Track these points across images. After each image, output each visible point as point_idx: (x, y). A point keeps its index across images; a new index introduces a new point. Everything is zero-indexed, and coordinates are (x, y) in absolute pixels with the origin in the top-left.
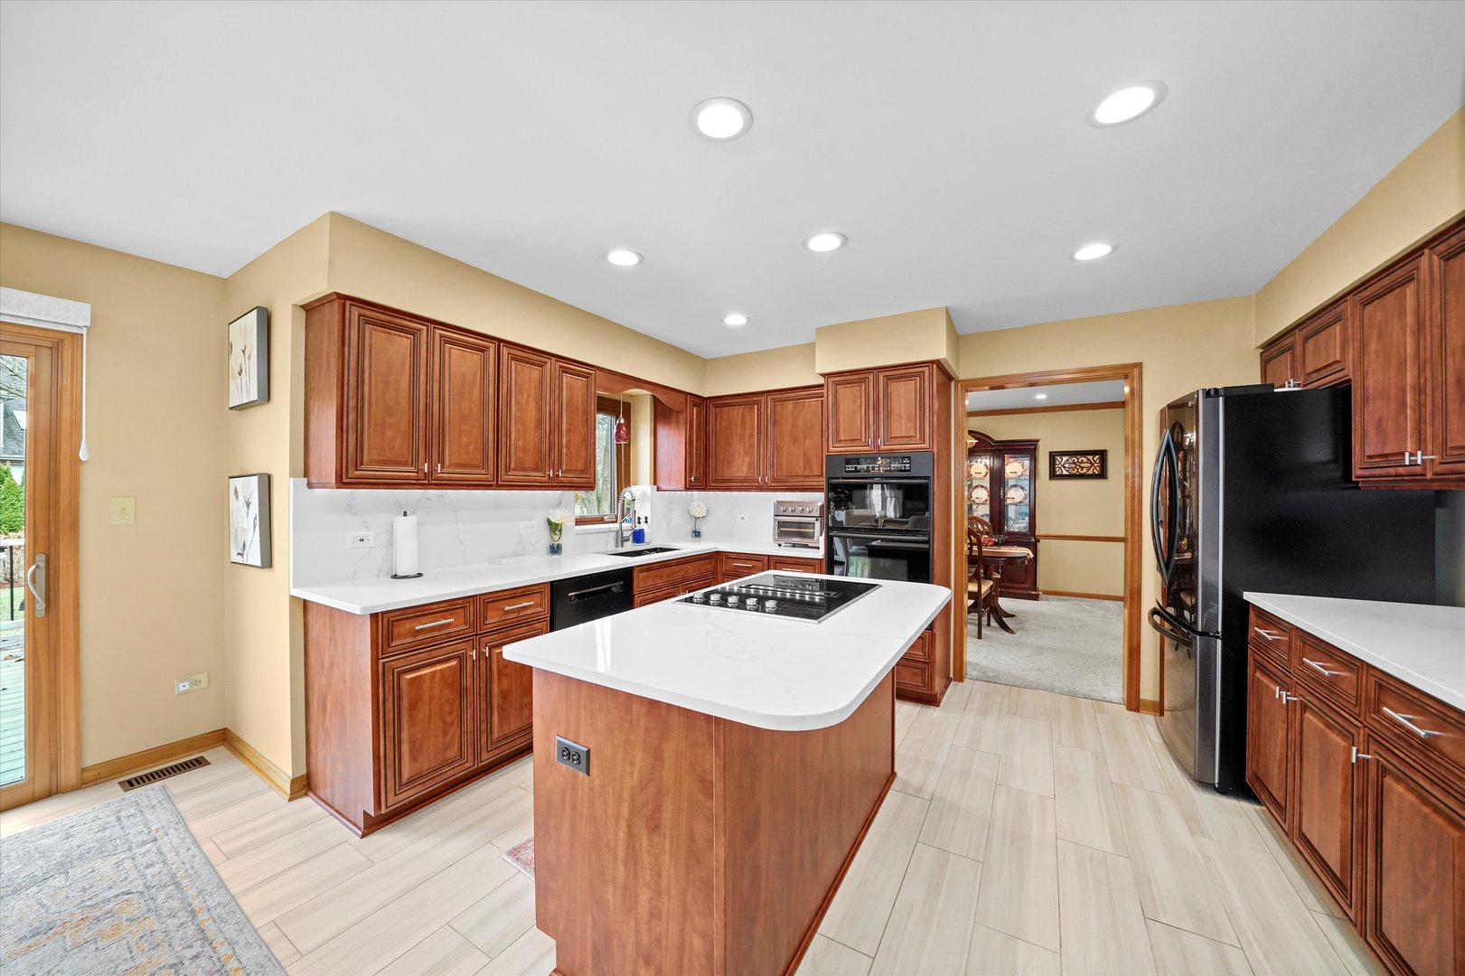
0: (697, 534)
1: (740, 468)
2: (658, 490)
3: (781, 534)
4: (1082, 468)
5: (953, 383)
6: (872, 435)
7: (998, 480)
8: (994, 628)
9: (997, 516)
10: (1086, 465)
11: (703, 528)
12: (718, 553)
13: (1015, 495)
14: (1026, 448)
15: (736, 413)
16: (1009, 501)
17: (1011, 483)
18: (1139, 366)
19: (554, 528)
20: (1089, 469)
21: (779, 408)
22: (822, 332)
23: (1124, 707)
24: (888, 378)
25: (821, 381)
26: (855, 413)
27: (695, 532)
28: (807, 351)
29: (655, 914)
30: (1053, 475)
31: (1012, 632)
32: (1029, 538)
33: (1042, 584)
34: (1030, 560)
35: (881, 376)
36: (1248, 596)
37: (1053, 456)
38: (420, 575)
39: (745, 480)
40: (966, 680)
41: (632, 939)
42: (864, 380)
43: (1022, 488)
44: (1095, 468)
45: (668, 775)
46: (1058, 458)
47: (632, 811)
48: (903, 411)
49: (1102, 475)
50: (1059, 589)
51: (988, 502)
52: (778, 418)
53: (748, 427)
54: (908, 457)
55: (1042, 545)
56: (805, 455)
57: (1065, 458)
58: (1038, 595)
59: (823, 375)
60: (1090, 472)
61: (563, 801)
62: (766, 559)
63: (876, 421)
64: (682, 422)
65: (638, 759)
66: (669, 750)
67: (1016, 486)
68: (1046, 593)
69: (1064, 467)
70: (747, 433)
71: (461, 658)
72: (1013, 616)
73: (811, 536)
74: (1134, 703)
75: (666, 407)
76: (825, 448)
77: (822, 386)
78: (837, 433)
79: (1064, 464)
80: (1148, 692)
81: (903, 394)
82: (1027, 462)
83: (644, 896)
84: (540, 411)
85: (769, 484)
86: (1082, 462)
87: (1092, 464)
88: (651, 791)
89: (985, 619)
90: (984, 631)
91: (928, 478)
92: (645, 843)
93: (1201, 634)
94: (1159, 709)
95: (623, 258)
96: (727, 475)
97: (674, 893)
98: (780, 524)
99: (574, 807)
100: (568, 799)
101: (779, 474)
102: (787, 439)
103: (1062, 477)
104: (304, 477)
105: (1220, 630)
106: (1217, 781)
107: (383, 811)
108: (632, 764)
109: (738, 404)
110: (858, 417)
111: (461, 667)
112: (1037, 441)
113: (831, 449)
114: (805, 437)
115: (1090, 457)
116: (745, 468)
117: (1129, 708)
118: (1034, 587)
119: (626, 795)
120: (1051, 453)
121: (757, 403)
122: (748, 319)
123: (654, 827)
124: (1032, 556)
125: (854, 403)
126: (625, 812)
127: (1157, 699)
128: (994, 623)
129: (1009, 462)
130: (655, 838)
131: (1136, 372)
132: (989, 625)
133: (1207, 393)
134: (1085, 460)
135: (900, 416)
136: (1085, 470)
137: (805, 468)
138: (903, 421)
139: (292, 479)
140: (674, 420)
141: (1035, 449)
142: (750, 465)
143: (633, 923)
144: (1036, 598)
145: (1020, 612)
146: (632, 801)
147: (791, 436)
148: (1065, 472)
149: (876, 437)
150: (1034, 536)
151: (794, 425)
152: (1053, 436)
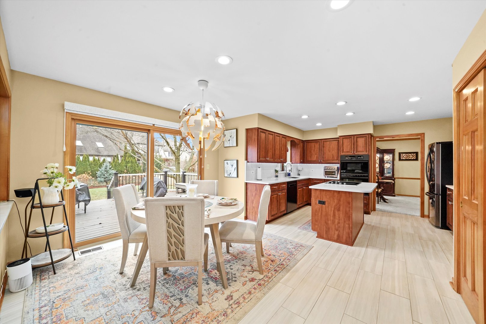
0: (299, 175)
1: (314, 158)
2: (292, 163)
3: (326, 174)
4: (410, 157)
5: (372, 137)
6: (353, 150)
7: (382, 161)
8: (382, 202)
9: (381, 172)
10: (411, 156)
11: (300, 173)
12: (310, 179)
13: (387, 166)
14: (391, 152)
15: (313, 144)
16: (385, 167)
17: (385, 162)
18: (424, 134)
19: (276, 171)
20: (412, 158)
21: (325, 143)
22: (339, 126)
23: (420, 217)
24: (357, 137)
25: (339, 137)
26: (348, 145)
27: (298, 174)
28: (335, 129)
29: (339, 223)
30: (400, 160)
31: (388, 203)
32: (392, 178)
33: (397, 191)
34: (393, 183)
35: (355, 137)
36: (447, 186)
37: (400, 154)
38: (262, 180)
39: (315, 161)
40: (376, 211)
41: (334, 227)
42: (351, 138)
43: (390, 163)
44: (414, 157)
45: (341, 203)
46: (401, 154)
47: (334, 209)
48: (361, 145)
49: (417, 159)
50: (402, 194)
51: (378, 168)
52: (325, 146)
53: (316, 148)
54: (363, 156)
55: (396, 180)
56: (332, 155)
57: (404, 154)
58: (395, 195)
59: (339, 136)
60: (413, 159)
61: (319, 210)
62: (323, 180)
63: (354, 147)
64: (299, 147)
65: (336, 202)
66: (342, 199)
67: (387, 163)
68: (397, 195)
69: (404, 157)
70: (316, 150)
71: (277, 194)
72: (387, 200)
73: (334, 174)
74: (423, 215)
75: (294, 143)
76: (340, 153)
77: (339, 138)
78: (343, 150)
79: (404, 156)
80: (426, 213)
81: (361, 141)
82: (391, 155)
83: (336, 221)
84: (279, 147)
85: (322, 162)
86: (410, 155)
87: (413, 156)
88: (338, 205)
89: (379, 198)
90: (379, 203)
91: (368, 161)
92: (337, 213)
93: (436, 194)
94: (429, 217)
95: (305, 117)
96: (310, 160)
97: (343, 219)
98: (326, 172)
99: (322, 210)
100: (320, 209)
101: (325, 159)
102: (327, 151)
103: (403, 160)
104: (246, 160)
105: (440, 193)
106: (440, 226)
107: (270, 220)
108: (334, 202)
109: (313, 142)
110: (349, 146)
111: (277, 196)
112: (395, 149)
113: (342, 154)
114: (332, 151)
115: (413, 154)
116: (315, 158)
117: (421, 217)
118: (394, 192)
119: (333, 207)
120: (399, 153)
121: (319, 142)
122: (322, 124)
123: (339, 210)
124: (393, 182)
125: (348, 143)
126: (333, 209)
127: (428, 214)
128: (382, 201)
129: (385, 156)
130: (339, 212)
131: (423, 135)
132: (380, 201)
133: (437, 143)
134: (411, 155)
135: (360, 146)
136: (411, 158)
137: (332, 158)
138: (361, 147)
139: (246, 161)
140: (297, 146)
141: (394, 151)
142: (317, 157)
143: (334, 225)
144: (394, 196)
145: (389, 199)
146: (334, 207)
147: (328, 150)
148: (404, 159)
149: (354, 151)
150: (394, 177)
151: (329, 147)
152: (400, 147)
